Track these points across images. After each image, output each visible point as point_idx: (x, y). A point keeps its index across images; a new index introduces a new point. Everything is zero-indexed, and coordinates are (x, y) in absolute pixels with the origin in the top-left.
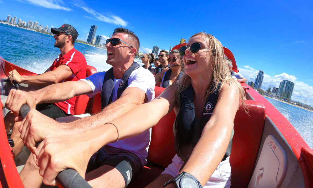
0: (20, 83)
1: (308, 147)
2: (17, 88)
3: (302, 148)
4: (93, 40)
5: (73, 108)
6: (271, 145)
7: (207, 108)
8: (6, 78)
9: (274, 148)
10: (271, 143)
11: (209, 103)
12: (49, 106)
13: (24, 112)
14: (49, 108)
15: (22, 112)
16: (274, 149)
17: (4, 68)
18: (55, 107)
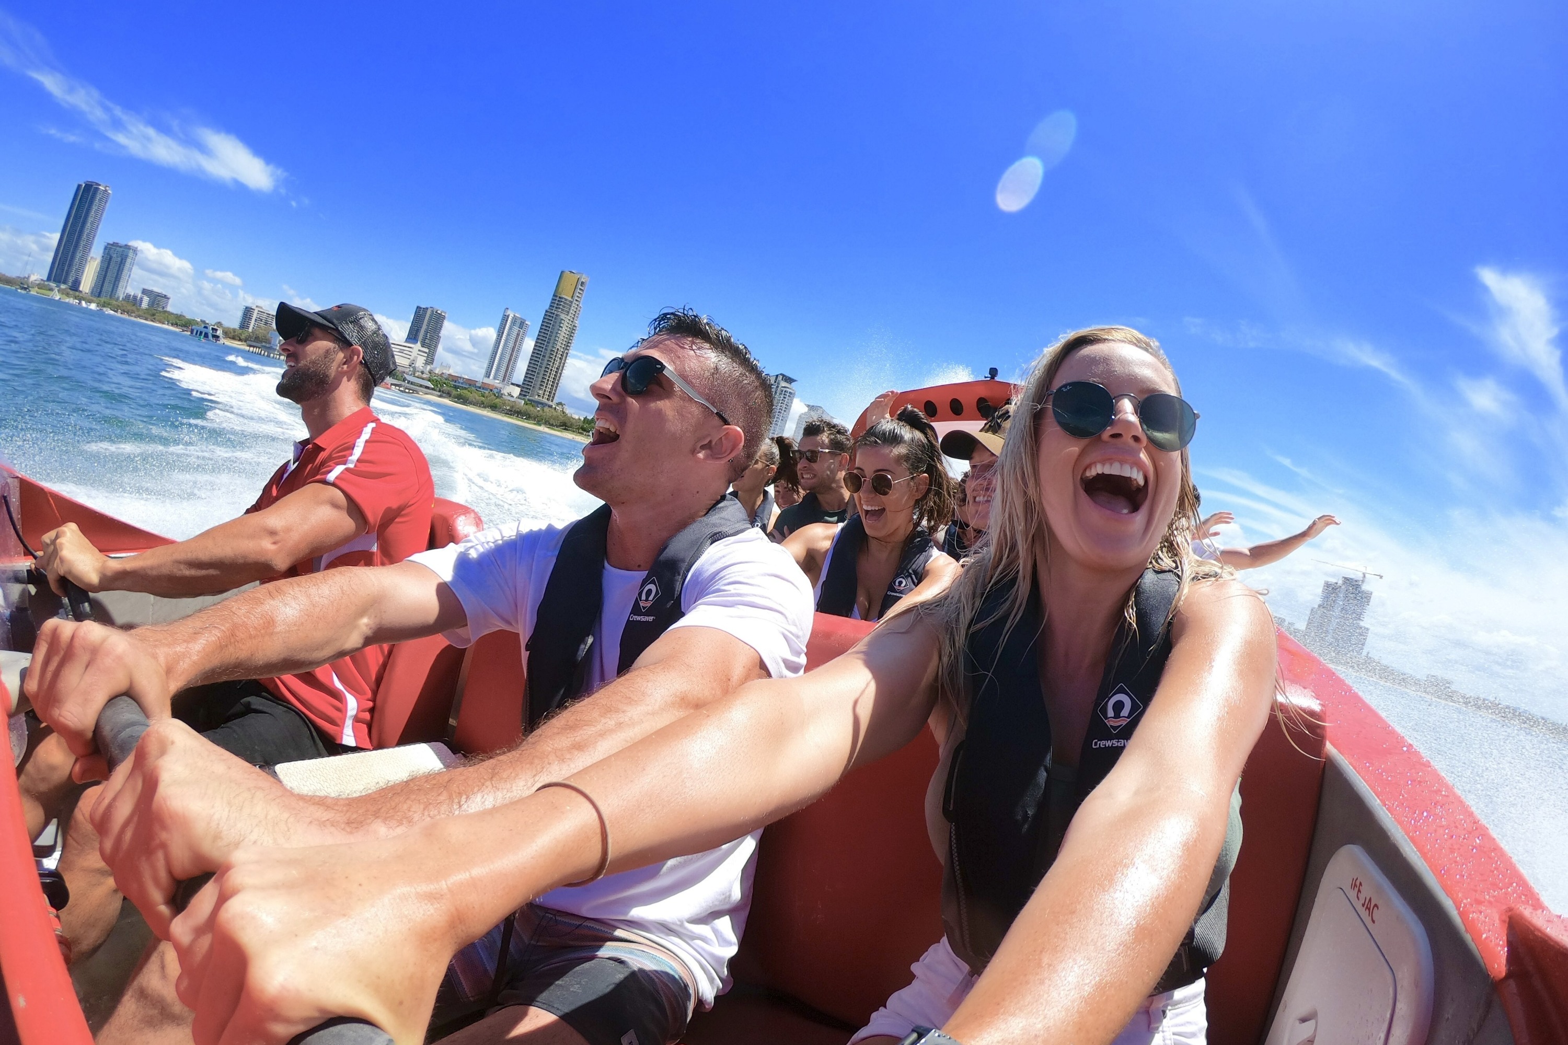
0: (97, 589)
1: (1538, 905)
2: (79, 617)
3: (1510, 909)
4: (80, 270)
5: (367, 716)
6: (1352, 894)
7: (1111, 713)
8: (25, 564)
9: (1368, 908)
10: (1357, 886)
11: (1120, 691)
12: (249, 703)
13: (119, 732)
14: (249, 710)
15: (107, 730)
16: (1371, 914)
17: (16, 516)
18: (279, 710)
